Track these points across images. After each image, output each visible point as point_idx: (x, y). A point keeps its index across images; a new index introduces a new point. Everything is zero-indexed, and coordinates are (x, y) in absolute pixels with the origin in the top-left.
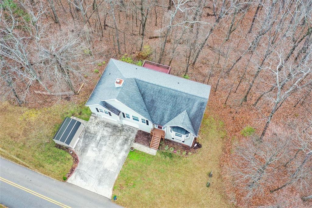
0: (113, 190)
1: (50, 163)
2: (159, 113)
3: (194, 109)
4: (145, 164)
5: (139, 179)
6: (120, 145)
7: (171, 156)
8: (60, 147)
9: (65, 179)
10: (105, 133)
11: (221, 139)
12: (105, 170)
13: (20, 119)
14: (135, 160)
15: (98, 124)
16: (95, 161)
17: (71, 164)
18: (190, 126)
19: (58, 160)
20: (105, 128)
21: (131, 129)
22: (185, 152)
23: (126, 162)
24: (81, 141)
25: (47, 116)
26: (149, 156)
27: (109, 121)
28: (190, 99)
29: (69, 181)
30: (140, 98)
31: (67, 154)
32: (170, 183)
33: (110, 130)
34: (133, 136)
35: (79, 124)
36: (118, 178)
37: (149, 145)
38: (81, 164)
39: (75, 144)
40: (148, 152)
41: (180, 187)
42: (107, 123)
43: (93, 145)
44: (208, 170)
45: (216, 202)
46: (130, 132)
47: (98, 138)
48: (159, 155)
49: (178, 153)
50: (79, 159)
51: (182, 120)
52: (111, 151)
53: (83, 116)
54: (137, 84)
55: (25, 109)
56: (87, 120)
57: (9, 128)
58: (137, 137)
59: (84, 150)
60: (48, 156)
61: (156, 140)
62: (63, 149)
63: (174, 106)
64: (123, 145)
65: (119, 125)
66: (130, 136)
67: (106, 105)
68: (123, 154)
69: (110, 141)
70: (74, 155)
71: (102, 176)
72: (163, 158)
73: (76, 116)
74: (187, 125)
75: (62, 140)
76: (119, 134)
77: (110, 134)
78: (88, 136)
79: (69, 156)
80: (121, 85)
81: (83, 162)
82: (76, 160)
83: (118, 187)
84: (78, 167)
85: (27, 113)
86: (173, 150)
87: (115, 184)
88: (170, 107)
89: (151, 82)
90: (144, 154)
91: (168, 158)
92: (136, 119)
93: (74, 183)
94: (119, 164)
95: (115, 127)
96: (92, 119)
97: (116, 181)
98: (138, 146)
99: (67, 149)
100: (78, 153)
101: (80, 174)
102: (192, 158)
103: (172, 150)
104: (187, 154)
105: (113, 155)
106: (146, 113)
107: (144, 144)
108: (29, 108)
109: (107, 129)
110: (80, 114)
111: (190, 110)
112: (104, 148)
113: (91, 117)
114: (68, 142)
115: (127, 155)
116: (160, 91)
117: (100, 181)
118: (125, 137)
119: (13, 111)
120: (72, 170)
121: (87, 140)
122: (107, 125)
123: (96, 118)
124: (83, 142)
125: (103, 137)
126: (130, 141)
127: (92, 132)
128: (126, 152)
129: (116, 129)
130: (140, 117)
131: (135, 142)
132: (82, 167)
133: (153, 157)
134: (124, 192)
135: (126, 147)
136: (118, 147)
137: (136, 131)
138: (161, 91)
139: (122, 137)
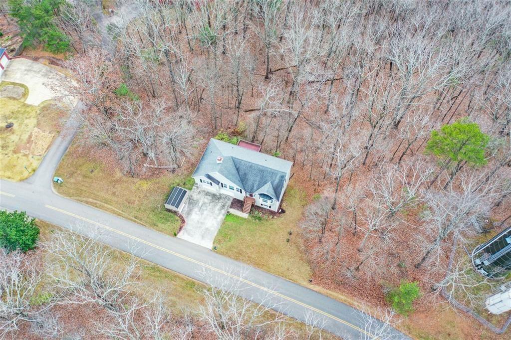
0: (214, 243)
1: (163, 223)
2: (250, 183)
3: (277, 181)
4: (238, 225)
5: (234, 236)
6: (218, 210)
7: (260, 219)
8: (169, 211)
9: (175, 235)
10: (206, 201)
11: (302, 207)
12: (207, 229)
13: (134, 188)
14: (230, 221)
15: (199, 193)
16: (198, 221)
17: (179, 224)
18: (274, 194)
19: (168, 221)
20: (206, 196)
21: (227, 197)
22: (271, 216)
23: (224, 223)
24: (186, 206)
25: (156, 186)
26: (242, 219)
27: (209, 191)
28: (273, 173)
29: (178, 236)
30: (235, 172)
31: (176, 216)
32: (258, 239)
33: (210, 198)
34: (229, 203)
35: (185, 192)
36: (217, 235)
37: (242, 211)
38: (187, 224)
39: (182, 209)
40: (241, 216)
41: (266, 241)
42: (208, 192)
43: (196, 209)
44: (289, 230)
45: (293, 252)
46: (226, 200)
47: (200, 204)
48: (250, 218)
49: (265, 217)
50: (185, 220)
51: (267, 189)
52: (211, 214)
53: (187, 186)
54: (233, 161)
55: (138, 180)
56: (190, 189)
57: (126, 195)
58: (232, 204)
59: (189, 213)
60: (161, 218)
61: (248, 206)
62: (172, 212)
63: (262, 178)
64: (220, 210)
65: (218, 194)
66: (226, 202)
67: (209, 177)
68: (221, 217)
69: (210, 207)
70: (181, 217)
71: (205, 233)
72: (254, 221)
73: (181, 186)
74: (271, 193)
75: (173, 205)
76: (217, 201)
77: (210, 201)
78: (192, 202)
79: (177, 218)
80: (221, 162)
81: (189, 222)
82: (183, 221)
83: (217, 241)
84: (185, 226)
85: (139, 183)
86: (262, 214)
87: (215, 239)
88: (258, 179)
89: (244, 160)
90: (237, 217)
91: (257, 220)
92: (232, 188)
93: (182, 238)
94: (218, 225)
95: (214, 195)
96: (195, 189)
97: (216, 237)
98: (232, 211)
99: (175, 213)
100: (184, 216)
101: (187, 231)
102: (277, 221)
103: (261, 214)
104: (273, 218)
105: (212, 218)
106: (240, 183)
107: (238, 210)
108: (141, 179)
109: (208, 197)
110: (184, 184)
111: (274, 181)
112: (205, 212)
113: (194, 187)
114: (177, 207)
115: (224, 217)
116: (251, 167)
117: (203, 237)
118: (223, 204)
119: (127, 181)
120: (181, 228)
121: (191, 206)
122: (207, 194)
123: (197, 187)
124: (188, 207)
125: (204, 203)
126: (226, 207)
127: (195, 199)
128: (223, 215)
129: (215, 197)
130: (235, 186)
131: (231, 207)
132: (188, 226)
133: (245, 219)
134: (222, 245)
135: (223, 211)
136: (217, 212)
137: (232, 199)
138: (251, 166)
139: (220, 204)
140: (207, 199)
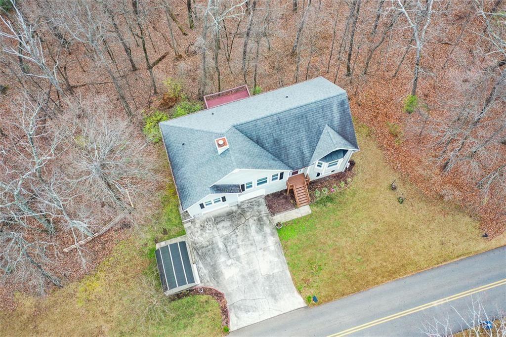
0: (300, 292)
1: (185, 326)
2: (293, 151)
3: (337, 116)
4: (310, 233)
5: (319, 255)
6: (257, 232)
7: (330, 199)
8: (179, 296)
9: (226, 331)
10: (225, 232)
12: (268, 277)
13: (80, 305)
14: (293, 236)
15: (203, 228)
16: (243, 277)
17: (216, 305)
19: (192, 315)
20: (218, 226)
21: (253, 203)
22: (343, 183)
23: (285, 247)
24: (201, 265)
25: (118, 270)
26: (306, 218)
27: (216, 214)
28: (323, 107)
29: (232, 327)
30: (257, 149)
31: (198, 297)
32: (358, 231)
33: (227, 224)
34: (264, 209)
35: (183, 244)
36: (293, 275)
37: (295, 205)
38: (229, 295)
39: (200, 275)
40: (299, 216)
41: (373, 226)
42: (216, 218)
43: (222, 259)
44: (386, 184)
45: (424, 212)
46: (256, 208)
47: (221, 245)
48: (315, 208)
49: (336, 190)
50: (220, 290)
52: (254, 249)
53: (172, 233)
54: (241, 132)
55: (73, 286)
56: (183, 233)
57: (73, 330)
58: (270, 207)
59: (216, 274)
60: (173, 320)
61: (301, 192)
62: (186, 295)
63: (309, 130)
64: (261, 229)
65: (235, 209)
66: (259, 212)
67: (218, 189)
68: (272, 241)
69: (240, 238)
70: (207, 291)
71: (271, 287)
72: (324, 208)
73: (162, 240)
75: (182, 283)
76: (243, 220)
77: (231, 229)
78: (207, 252)
79: (204, 298)
80: (227, 147)
81: (230, 290)
82: (218, 296)
83: (301, 285)
84: (229, 302)
85: (81, 289)
86: (327, 190)
87: (295, 284)
88: (303, 134)
89: (259, 117)
90: (296, 221)
91: (329, 204)
92: (262, 182)
93: (242, 324)
94: (278, 256)
95: (230, 215)
96: (189, 227)
97: (293, 279)
98: (280, 217)
99: (192, 292)
100: (212, 285)
101: (239, 308)
102: (355, 182)
103: (326, 192)
104: (346, 183)
105: (260, 252)
107: (287, 209)
108: (80, 280)
109: (220, 226)
110: (165, 232)
111: (332, 121)
112: (241, 252)
113: (186, 226)
114: (192, 280)
115: (277, 238)
116: (279, 122)
117: (274, 296)
118: (255, 218)
119: (56, 302)
120: (225, 312)
121: (209, 259)
122: (217, 220)
123: (193, 222)
124: (206, 265)
125: (226, 239)
126: (265, 218)
127: (205, 243)
128: (273, 235)
129: (234, 217)
130: (268, 173)
131: (273, 214)
132: (233, 298)
133: (311, 215)
134: (315, 285)
135: (267, 229)
136: (258, 238)
137: (262, 201)
138: (279, 120)
139: (251, 221)
140: (225, 229)
